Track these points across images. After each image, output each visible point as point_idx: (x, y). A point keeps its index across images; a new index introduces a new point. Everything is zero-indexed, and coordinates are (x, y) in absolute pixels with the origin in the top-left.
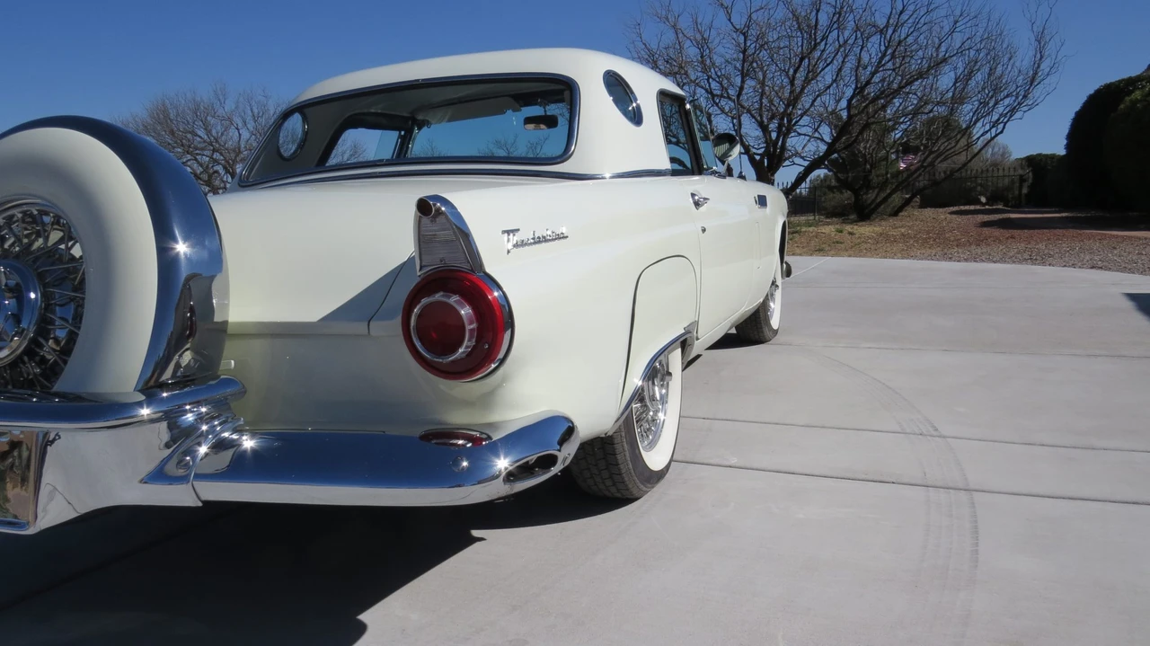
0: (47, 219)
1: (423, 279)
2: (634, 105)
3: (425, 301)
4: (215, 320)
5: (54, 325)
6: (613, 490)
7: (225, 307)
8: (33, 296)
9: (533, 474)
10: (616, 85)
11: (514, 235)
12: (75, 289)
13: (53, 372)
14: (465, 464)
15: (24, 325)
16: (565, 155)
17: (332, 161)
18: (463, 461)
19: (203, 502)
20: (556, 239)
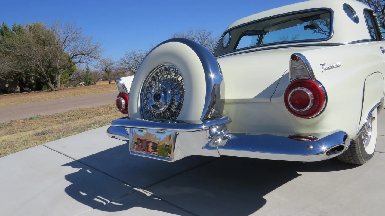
0: (171, 70)
1: (292, 83)
2: (355, 16)
3: (294, 90)
4: (221, 98)
5: (174, 101)
6: (352, 161)
7: (224, 94)
8: (169, 92)
9: (335, 152)
10: (348, 9)
11: (324, 66)
12: (180, 90)
13: (175, 114)
14: (312, 147)
15: (167, 101)
16: (329, 37)
17: (239, 47)
18: (311, 146)
19: (220, 155)
20: (337, 67)
